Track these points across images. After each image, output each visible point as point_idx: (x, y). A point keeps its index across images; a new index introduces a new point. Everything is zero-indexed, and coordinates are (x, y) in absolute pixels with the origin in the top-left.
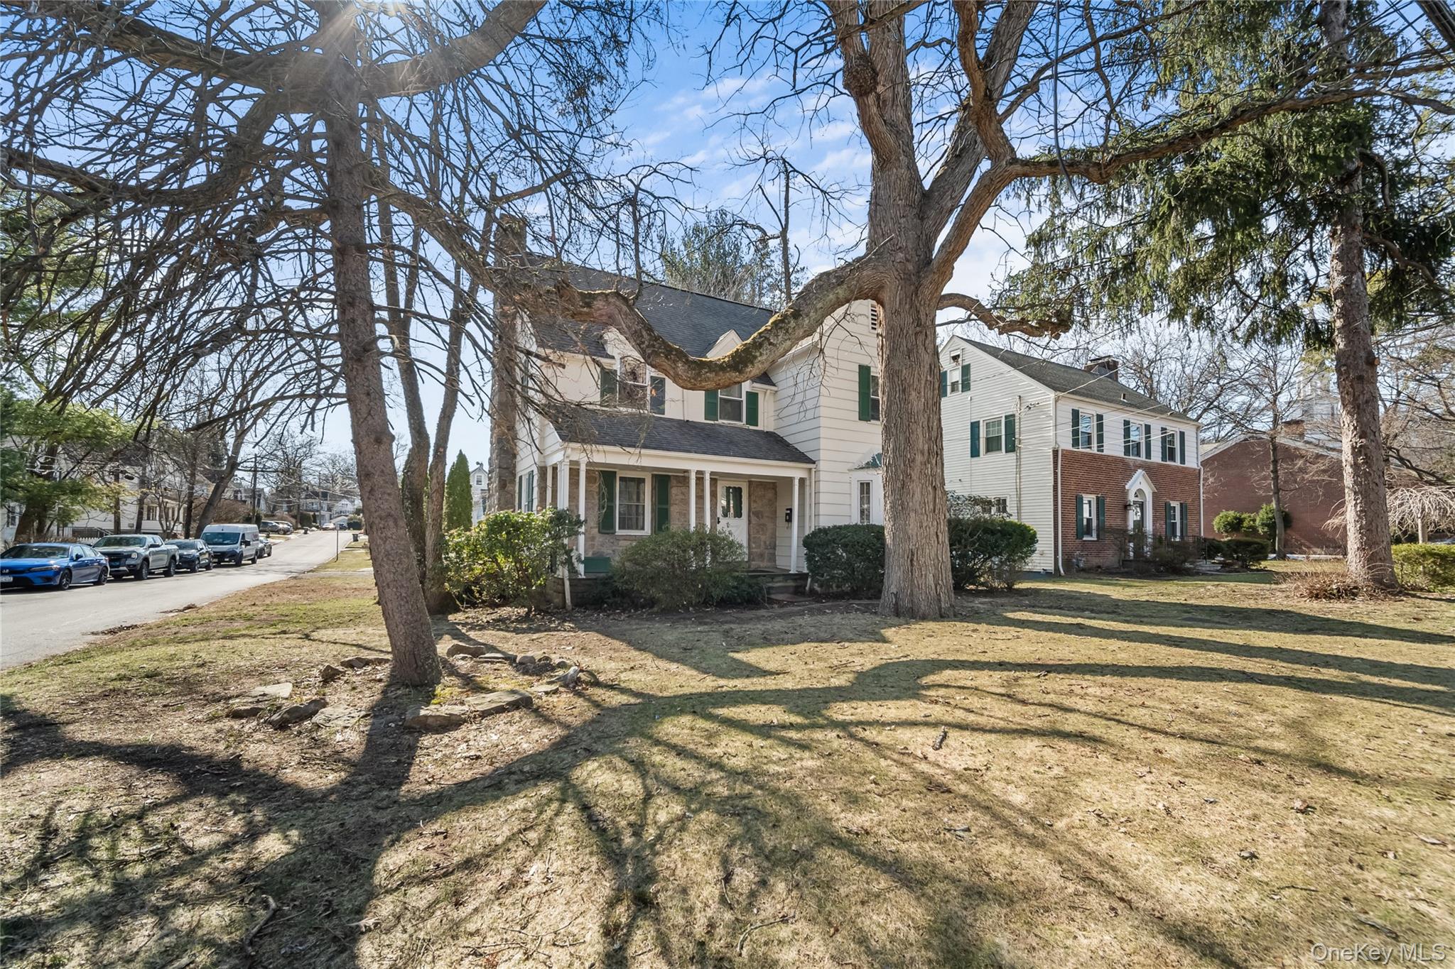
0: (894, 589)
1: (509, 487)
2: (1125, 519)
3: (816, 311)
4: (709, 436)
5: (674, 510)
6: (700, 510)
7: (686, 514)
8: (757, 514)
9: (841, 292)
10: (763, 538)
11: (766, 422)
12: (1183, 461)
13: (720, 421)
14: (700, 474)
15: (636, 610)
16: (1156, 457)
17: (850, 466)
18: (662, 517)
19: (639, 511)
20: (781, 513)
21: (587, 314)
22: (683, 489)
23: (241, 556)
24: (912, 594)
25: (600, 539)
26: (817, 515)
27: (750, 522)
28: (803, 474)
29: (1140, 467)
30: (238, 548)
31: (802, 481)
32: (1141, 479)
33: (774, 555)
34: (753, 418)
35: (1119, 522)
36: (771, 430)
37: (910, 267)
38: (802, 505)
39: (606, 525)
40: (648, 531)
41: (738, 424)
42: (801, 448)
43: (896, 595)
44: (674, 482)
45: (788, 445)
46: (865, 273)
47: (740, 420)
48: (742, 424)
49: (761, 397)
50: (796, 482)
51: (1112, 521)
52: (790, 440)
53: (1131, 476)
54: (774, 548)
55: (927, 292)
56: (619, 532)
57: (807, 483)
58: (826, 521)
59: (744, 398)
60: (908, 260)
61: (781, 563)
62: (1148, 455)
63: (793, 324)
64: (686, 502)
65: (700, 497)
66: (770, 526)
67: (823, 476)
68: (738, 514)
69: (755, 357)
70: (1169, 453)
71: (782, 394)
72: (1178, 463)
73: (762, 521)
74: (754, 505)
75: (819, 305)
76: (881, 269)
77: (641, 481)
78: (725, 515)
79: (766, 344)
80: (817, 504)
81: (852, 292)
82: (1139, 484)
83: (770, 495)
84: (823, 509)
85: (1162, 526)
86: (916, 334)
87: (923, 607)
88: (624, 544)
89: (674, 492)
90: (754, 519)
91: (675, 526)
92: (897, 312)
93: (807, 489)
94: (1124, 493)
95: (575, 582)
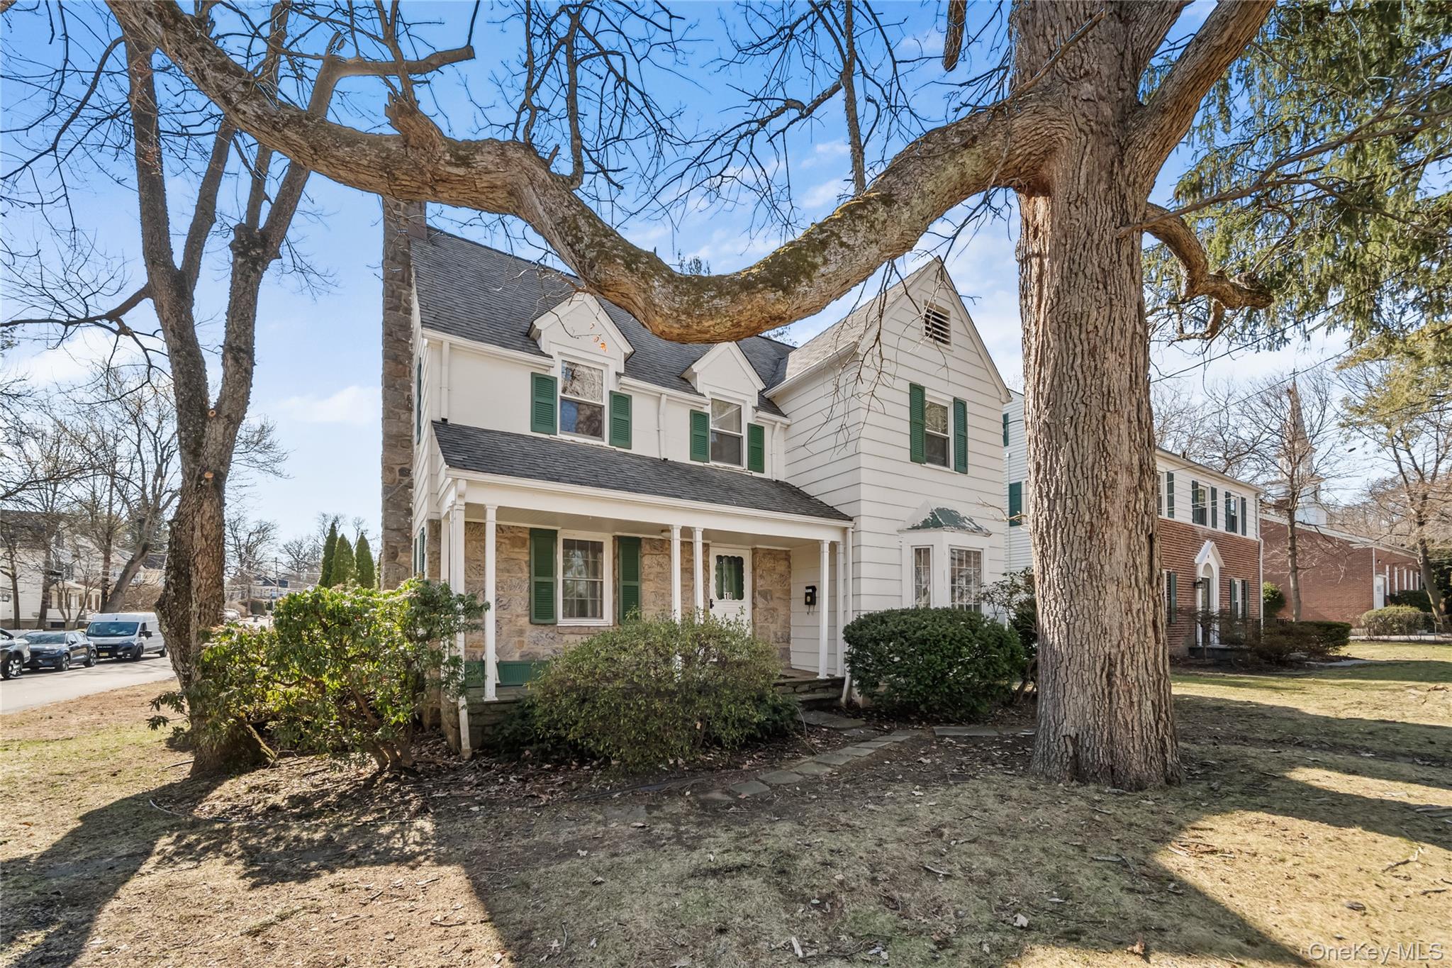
0: (1069, 728)
1: (402, 558)
2: (1194, 599)
3: (923, 196)
4: (698, 480)
5: (647, 589)
6: (688, 587)
7: (665, 595)
8: (766, 595)
9: (971, 162)
10: (773, 627)
11: (776, 468)
12: (1244, 532)
13: (712, 463)
14: (687, 532)
15: (582, 763)
16: (1221, 527)
17: (900, 525)
18: (629, 598)
19: (595, 588)
20: (799, 593)
21: (462, 180)
22: (660, 559)
23: (141, 648)
24: (1111, 740)
25: (532, 632)
26: (857, 595)
27: (754, 606)
28: (835, 536)
29: (1208, 537)
30: (135, 640)
31: (833, 546)
32: (1210, 553)
33: (787, 650)
34: (757, 461)
35: (1188, 603)
36: (782, 479)
37: (1107, 111)
38: (833, 580)
39: (542, 610)
40: (608, 617)
41: (737, 468)
42: (828, 500)
43: (1075, 741)
44: (646, 548)
45: (809, 497)
46: (1017, 123)
47: (739, 463)
48: (743, 468)
49: (767, 433)
50: (826, 548)
51: (1182, 602)
52: (810, 491)
53: (1199, 548)
54: (788, 641)
55: (1142, 157)
56: (562, 621)
57: (841, 549)
58: (872, 604)
59: (744, 433)
60: (1102, 98)
61: (799, 661)
62: (1214, 524)
63: (881, 214)
64: (666, 577)
65: (688, 571)
66: (782, 611)
67: (865, 539)
68: (740, 596)
69: (814, 267)
70: (1231, 523)
71: (795, 429)
72: (1239, 534)
73: (772, 604)
74: (760, 582)
75: (929, 186)
76: (1051, 113)
77: (597, 548)
78: (721, 597)
79: (834, 244)
80: (857, 578)
81: (991, 163)
82: (1207, 560)
83: (781, 567)
84: (865, 587)
85: (1226, 605)
86: (1119, 241)
87: (1137, 765)
88: (574, 641)
89: (648, 562)
90: (761, 602)
91: (649, 612)
92: (1080, 200)
93: (840, 558)
94: (1193, 567)
95: (478, 710)
